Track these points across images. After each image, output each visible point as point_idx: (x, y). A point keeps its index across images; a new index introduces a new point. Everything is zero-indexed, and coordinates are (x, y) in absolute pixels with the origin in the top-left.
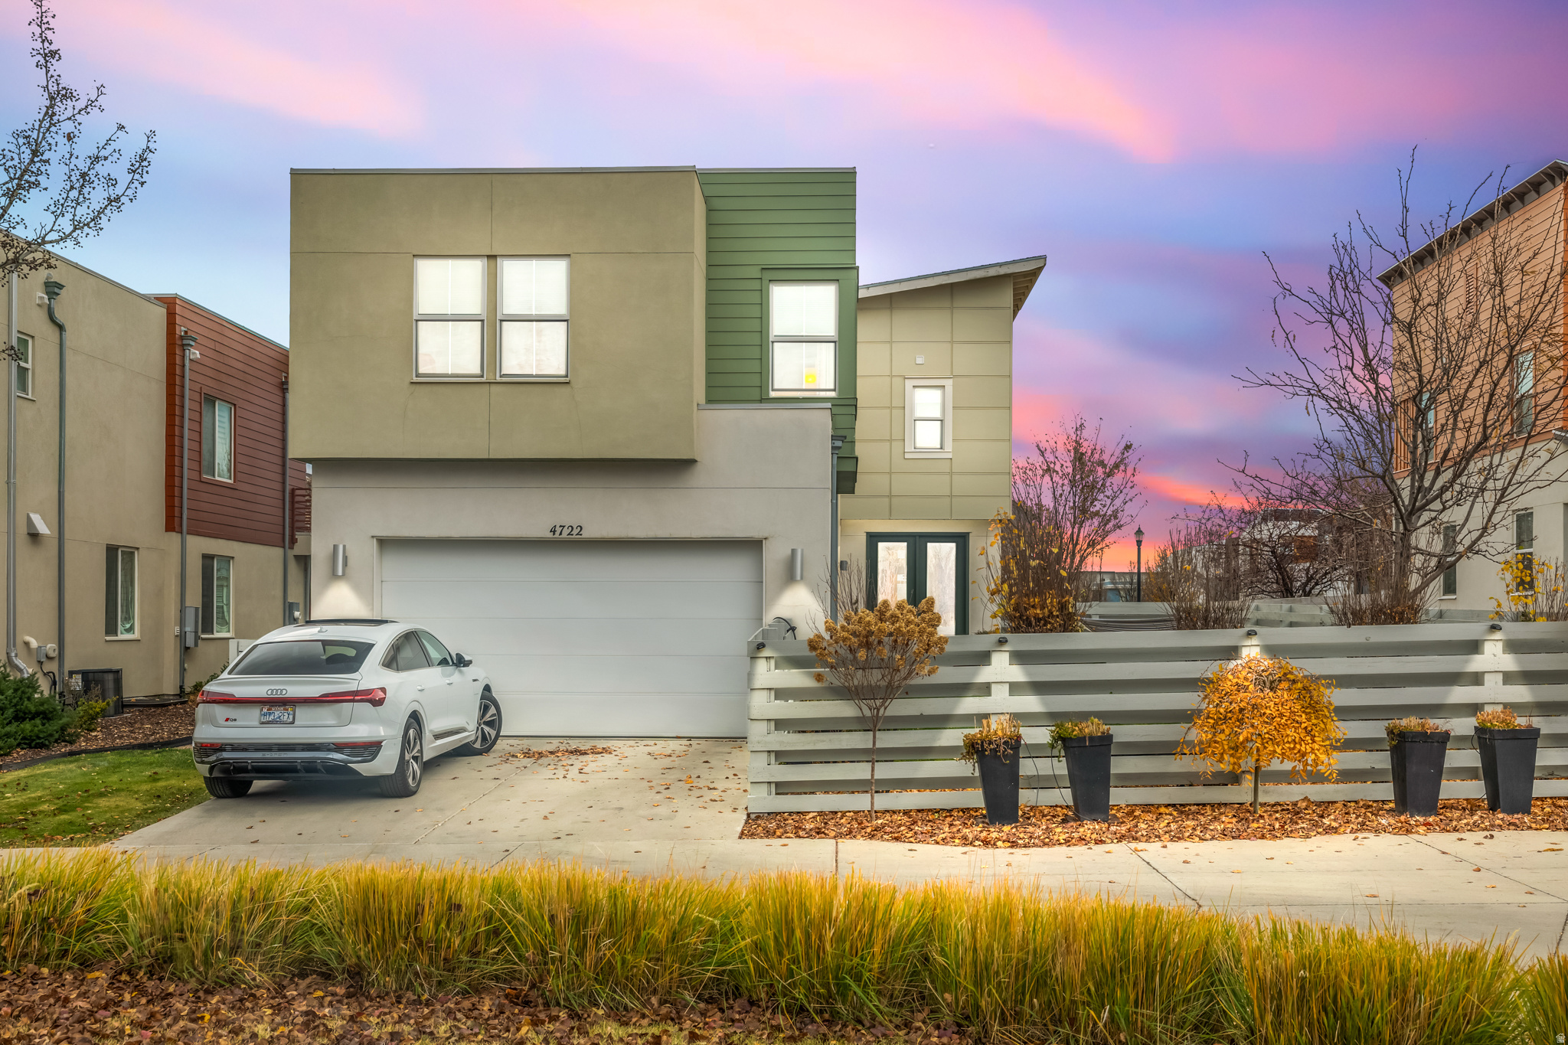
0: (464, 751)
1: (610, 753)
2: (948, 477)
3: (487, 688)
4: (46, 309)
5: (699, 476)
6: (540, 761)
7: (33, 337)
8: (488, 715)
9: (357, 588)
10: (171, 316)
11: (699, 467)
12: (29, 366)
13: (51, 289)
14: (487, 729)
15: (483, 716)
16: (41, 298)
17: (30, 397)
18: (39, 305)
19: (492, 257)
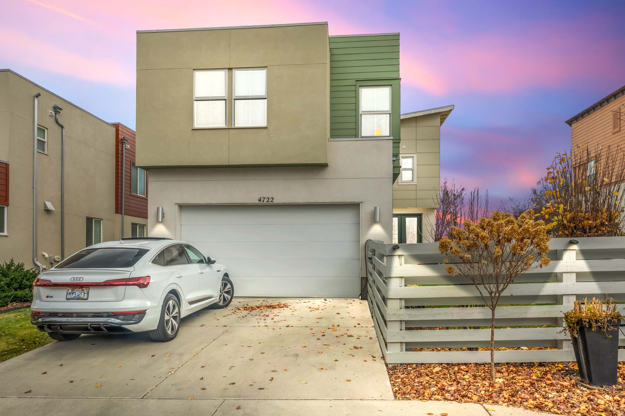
0: (214, 307)
1: (287, 307)
2: (415, 192)
3: (226, 275)
4: (54, 118)
5: (328, 173)
6: (251, 313)
7: (47, 129)
8: (226, 288)
9: (168, 227)
10: (117, 131)
11: (329, 169)
12: (46, 140)
13: (56, 110)
14: (226, 295)
15: (224, 289)
16: (51, 113)
17: (46, 153)
18: (50, 116)
19: (230, 69)
